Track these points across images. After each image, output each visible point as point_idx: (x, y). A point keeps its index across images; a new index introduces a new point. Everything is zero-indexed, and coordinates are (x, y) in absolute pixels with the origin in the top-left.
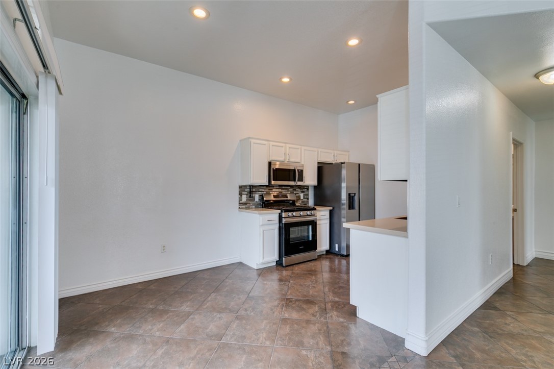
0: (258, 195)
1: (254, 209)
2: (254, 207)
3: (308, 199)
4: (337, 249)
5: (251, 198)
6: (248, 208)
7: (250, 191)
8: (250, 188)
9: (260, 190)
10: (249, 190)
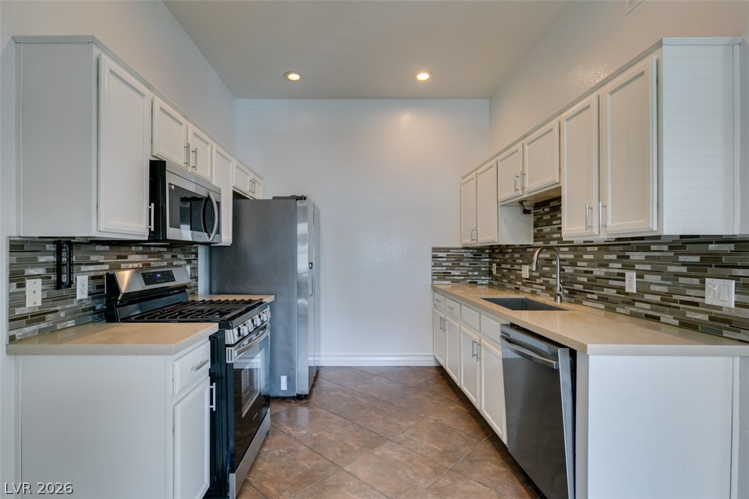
0: (86, 278)
1: (71, 332)
2: (71, 323)
3: (196, 278)
4: (284, 386)
5: (64, 292)
6: (53, 330)
7: (59, 264)
8: (58, 254)
9: (93, 258)
10: (52, 258)
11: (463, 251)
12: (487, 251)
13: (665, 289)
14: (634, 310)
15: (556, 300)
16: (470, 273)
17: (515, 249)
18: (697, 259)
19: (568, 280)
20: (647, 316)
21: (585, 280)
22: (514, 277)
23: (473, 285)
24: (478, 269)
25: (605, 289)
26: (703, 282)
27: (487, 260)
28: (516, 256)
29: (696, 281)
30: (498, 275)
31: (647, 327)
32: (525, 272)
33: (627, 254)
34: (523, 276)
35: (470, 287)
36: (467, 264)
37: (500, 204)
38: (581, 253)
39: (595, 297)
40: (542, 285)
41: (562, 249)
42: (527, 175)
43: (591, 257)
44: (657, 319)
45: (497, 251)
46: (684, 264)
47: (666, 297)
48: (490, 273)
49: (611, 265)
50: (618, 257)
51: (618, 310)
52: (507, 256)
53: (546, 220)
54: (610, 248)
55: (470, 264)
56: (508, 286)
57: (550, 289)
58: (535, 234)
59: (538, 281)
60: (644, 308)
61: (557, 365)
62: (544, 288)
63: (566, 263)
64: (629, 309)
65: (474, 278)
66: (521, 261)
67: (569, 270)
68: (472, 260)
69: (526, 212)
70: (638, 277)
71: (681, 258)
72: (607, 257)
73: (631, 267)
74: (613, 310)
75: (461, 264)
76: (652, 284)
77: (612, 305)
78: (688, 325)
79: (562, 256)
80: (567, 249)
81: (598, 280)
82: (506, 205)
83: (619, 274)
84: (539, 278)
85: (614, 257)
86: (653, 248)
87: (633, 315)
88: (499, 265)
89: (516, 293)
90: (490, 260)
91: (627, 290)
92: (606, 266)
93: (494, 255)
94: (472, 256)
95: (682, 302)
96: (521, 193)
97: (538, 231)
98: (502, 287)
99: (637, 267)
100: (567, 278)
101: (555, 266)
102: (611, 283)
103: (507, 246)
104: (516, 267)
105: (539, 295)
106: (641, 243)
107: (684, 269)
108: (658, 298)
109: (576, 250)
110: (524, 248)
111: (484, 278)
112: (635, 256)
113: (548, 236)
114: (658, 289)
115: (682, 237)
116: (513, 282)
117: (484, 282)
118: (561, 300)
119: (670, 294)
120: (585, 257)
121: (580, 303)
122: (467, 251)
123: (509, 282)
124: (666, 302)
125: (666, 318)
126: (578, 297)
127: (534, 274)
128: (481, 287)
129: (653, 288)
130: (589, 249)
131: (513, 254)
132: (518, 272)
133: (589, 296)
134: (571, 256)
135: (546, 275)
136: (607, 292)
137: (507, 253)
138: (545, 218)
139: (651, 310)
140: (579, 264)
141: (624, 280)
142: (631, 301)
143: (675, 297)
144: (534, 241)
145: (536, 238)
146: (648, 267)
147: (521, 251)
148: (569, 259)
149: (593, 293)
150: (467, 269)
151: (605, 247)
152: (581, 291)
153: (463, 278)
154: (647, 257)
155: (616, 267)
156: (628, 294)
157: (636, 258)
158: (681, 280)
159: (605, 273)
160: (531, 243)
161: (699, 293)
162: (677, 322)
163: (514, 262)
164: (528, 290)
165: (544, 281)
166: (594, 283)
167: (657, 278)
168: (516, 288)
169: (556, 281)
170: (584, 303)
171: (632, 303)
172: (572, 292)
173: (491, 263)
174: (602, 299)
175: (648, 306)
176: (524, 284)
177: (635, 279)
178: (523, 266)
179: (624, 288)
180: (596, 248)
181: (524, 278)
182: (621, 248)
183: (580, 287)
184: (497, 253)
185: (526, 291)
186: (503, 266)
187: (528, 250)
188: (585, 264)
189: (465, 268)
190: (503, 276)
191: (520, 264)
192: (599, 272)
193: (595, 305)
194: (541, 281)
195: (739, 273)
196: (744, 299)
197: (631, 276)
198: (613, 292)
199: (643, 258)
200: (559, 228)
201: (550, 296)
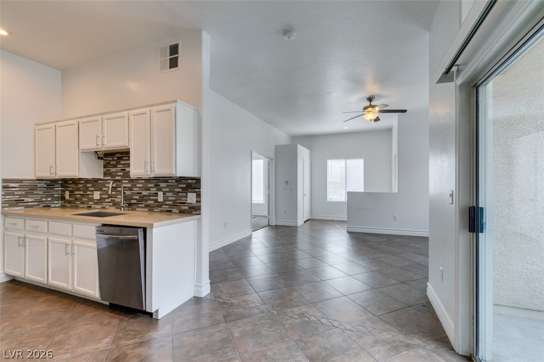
11: (37, 182)
12: (60, 182)
13: (174, 199)
14: (162, 209)
15: (121, 210)
16: (43, 199)
17: (87, 181)
18: (185, 186)
19: (128, 198)
20: (167, 211)
21: (138, 197)
22: (86, 200)
23: (47, 208)
24: (52, 196)
25: (148, 201)
26: (187, 194)
27: (60, 189)
28: (88, 185)
29: (184, 194)
30: (71, 199)
31: (167, 215)
32: (97, 195)
33: (159, 184)
34: (94, 198)
35: (44, 210)
36: (41, 193)
37: (80, 151)
38: (135, 184)
39: (143, 205)
41: (124, 181)
42: (106, 137)
43: (141, 185)
44: (171, 211)
45: (71, 182)
46: (181, 188)
47: (174, 202)
48: (63, 198)
49: (151, 189)
50: (155, 185)
51: (155, 210)
52: (80, 186)
53: (112, 164)
54: (151, 181)
55: (44, 192)
56: (81, 206)
57: (116, 204)
58: (104, 172)
59: (107, 200)
60: (165, 208)
61: (138, 237)
62: (111, 204)
63: (127, 189)
64: (159, 209)
65: (47, 203)
66: (93, 189)
67: (128, 193)
68: (46, 189)
69: (99, 158)
70: (163, 194)
71: (180, 186)
72: (149, 185)
73: (160, 190)
74: (152, 211)
75: (35, 192)
76: (169, 197)
77: (152, 208)
78: (182, 212)
79: (124, 185)
80: (127, 181)
81: (145, 197)
82: (85, 152)
83: (155, 193)
84: (108, 198)
85: (153, 185)
86: (170, 181)
87: (161, 211)
88: (71, 192)
89: (88, 210)
90: (63, 189)
91: (159, 200)
92: (149, 190)
93: (67, 185)
94: (46, 186)
95: (180, 203)
96: (100, 147)
97: (106, 170)
98: (77, 207)
99: (163, 190)
100: (127, 197)
101: (120, 191)
102: (151, 198)
103: (80, 179)
104: (88, 193)
105: (107, 209)
106: (165, 179)
107: (181, 190)
108: (171, 203)
109: (132, 182)
110: (95, 181)
111: (57, 202)
112: (163, 185)
113: (114, 174)
114: (171, 198)
115: (180, 177)
116: (85, 203)
117: (57, 205)
118: (124, 210)
119: (176, 200)
120: (138, 185)
121: (135, 210)
122: (41, 182)
123: (82, 203)
124: (175, 204)
125: (175, 210)
126: (134, 207)
127: (104, 196)
128: (54, 209)
129: (170, 198)
130: (140, 181)
131: (86, 184)
132: (90, 196)
133: (140, 205)
134: (129, 185)
135: (113, 197)
136: (149, 202)
137: (81, 184)
138: (112, 163)
139: (169, 208)
140: (134, 189)
141: (157, 196)
142: (160, 205)
143: (178, 201)
144: (104, 176)
145: (105, 174)
146: (168, 190)
147: (93, 182)
148: (129, 187)
150: (41, 196)
151: (148, 180)
152: (135, 204)
153: (37, 203)
154: (167, 185)
155: (153, 190)
156: (159, 202)
157: (163, 186)
158: (180, 194)
159: (149, 193)
160: (102, 177)
161: (185, 199)
162: (178, 211)
163: (87, 189)
164: (99, 207)
165: (111, 200)
166: (142, 199)
167: (171, 194)
168: (88, 207)
169: (120, 199)
170: (137, 209)
171: (161, 206)
172: (130, 205)
173: (63, 191)
174: (146, 206)
175: (167, 207)
176: (95, 204)
177: (162, 195)
178: (94, 192)
179: (157, 200)
180: (144, 181)
181: (95, 200)
182: (156, 181)
183: (135, 201)
184: (70, 184)
185: (97, 207)
186: (76, 193)
187: (99, 181)
188: (138, 189)
189: (38, 196)
190: (76, 199)
191: (93, 191)
192: (145, 193)
193: (143, 210)
194: (109, 200)
195: (197, 190)
196: (198, 199)
197: (160, 194)
198: (152, 202)
199: (165, 186)
200: (122, 170)
201: (116, 208)
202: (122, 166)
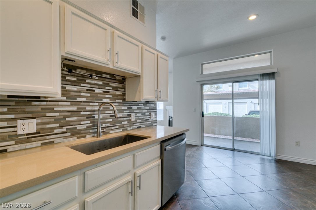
14: (134, 127)
18: (149, 108)
20: (138, 127)
25: (122, 122)
26: (150, 114)
33: (131, 107)
39: (118, 127)
40: (66, 133)
44: (140, 127)
47: (143, 120)
49: (125, 111)
50: (128, 108)
54: (125, 104)
60: (137, 125)
62: (69, 134)
70: (135, 115)
72: (123, 108)
73: (133, 112)
77: (126, 128)
83: (128, 115)
84: (61, 127)
85: (126, 108)
86: (139, 105)
91: (132, 120)
95: (146, 120)
99: (135, 111)
102: (125, 119)
106: (136, 103)
108: (141, 121)
112: (134, 107)
115: (146, 102)
125: (143, 126)
129: (140, 118)
133: (114, 128)
135: (71, 124)
139: (139, 125)
140: (107, 112)
141: (131, 117)
146: (138, 111)
149: (116, 126)
151: (122, 104)
154: (138, 108)
156: (132, 122)
159: (122, 115)
161: (149, 117)
162: (145, 126)
165: (67, 129)
166: (116, 121)
167: (140, 114)
170: (110, 132)
177: (134, 116)
180: (118, 104)
182: (129, 105)
188: (111, 112)
192: (119, 115)
193: (117, 131)
194: (64, 129)
195: (155, 110)
196: (156, 116)
197: (133, 115)
198: (126, 122)
199: (136, 108)
200: (87, 90)
201: (78, 138)
202: (89, 86)
